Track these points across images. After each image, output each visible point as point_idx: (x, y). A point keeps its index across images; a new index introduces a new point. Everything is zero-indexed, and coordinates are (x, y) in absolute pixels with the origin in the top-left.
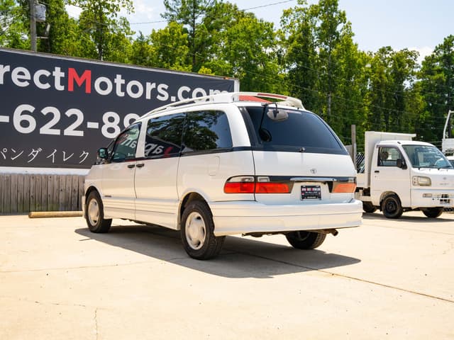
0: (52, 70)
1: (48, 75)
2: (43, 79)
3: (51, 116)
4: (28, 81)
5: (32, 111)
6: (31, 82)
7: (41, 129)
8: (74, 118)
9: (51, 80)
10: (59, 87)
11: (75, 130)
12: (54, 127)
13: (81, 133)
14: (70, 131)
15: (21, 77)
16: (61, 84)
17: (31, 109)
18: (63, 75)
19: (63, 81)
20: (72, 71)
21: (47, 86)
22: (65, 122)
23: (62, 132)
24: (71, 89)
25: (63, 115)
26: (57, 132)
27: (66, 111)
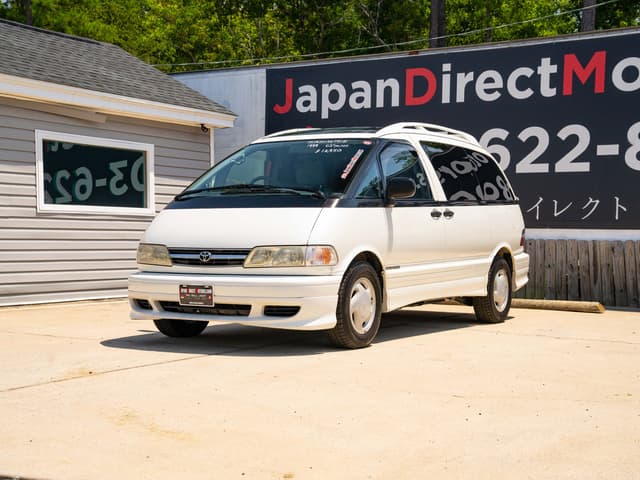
0: (536, 65)
1: (529, 76)
2: (522, 84)
3: (533, 142)
4: (499, 90)
5: (504, 138)
6: (504, 91)
7: (518, 166)
8: (573, 140)
9: (534, 82)
10: (548, 91)
11: (575, 161)
12: (537, 161)
13: (585, 167)
14: (566, 165)
15: (490, 86)
16: (551, 87)
17: (503, 134)
18: (554, 69)
19: (555, 80)
20: (571, 60)
21: (528, 93)
22: (557, 149)
23: (552, 168)
24: (568, 90)
25: (553, 138)
26: (544, 168)
27: (558, 131)
